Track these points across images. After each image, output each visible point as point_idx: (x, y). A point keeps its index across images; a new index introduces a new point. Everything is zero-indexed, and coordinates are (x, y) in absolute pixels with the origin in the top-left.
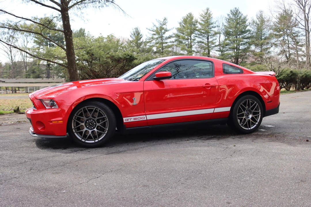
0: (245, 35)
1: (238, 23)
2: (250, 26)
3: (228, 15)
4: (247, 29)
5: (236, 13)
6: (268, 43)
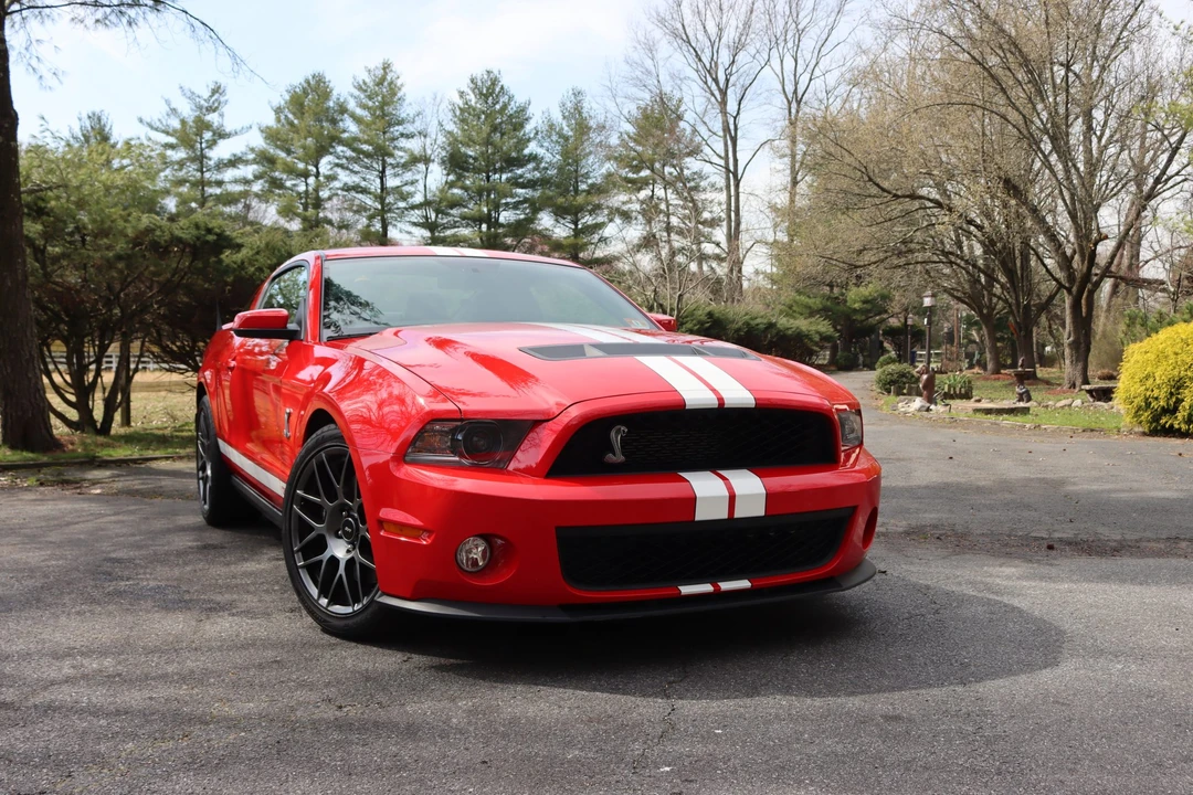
0: (519, 172)
1: (495, 128)
2: (539, 141)
3: (462, 94)
4: (526, 152)
5: (489, 89)
6: (598, 207)
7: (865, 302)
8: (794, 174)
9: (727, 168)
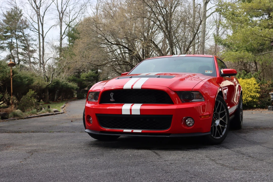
7: (87, 77)
8: (61, 36)
9: (39, 33)
